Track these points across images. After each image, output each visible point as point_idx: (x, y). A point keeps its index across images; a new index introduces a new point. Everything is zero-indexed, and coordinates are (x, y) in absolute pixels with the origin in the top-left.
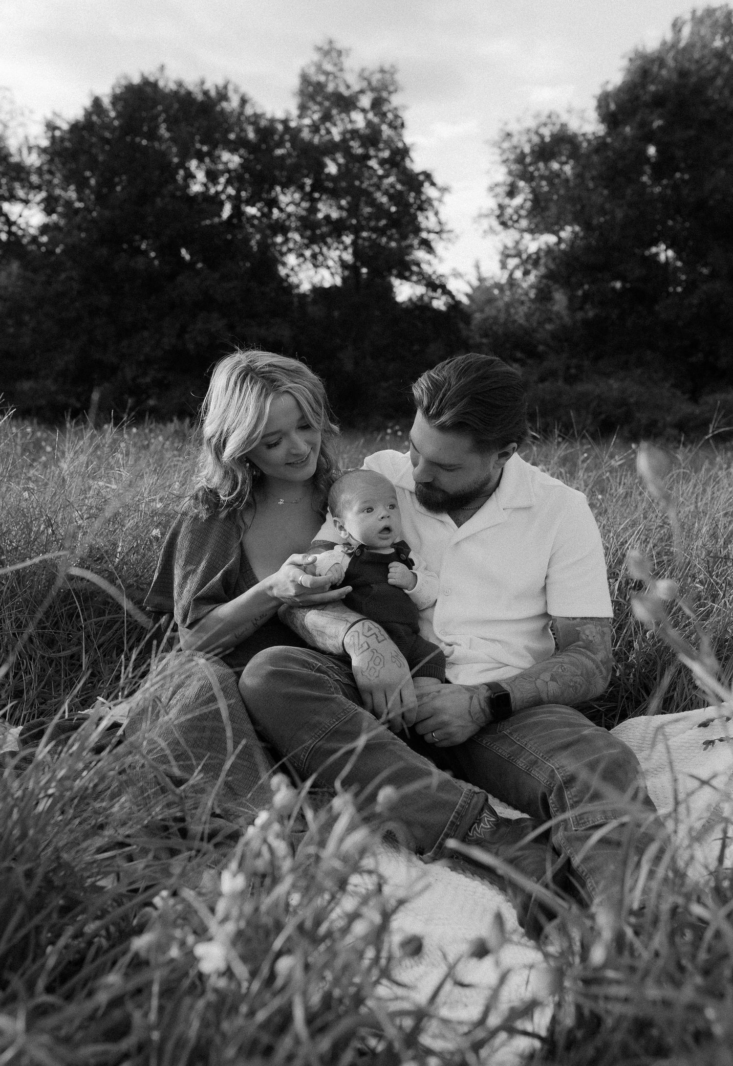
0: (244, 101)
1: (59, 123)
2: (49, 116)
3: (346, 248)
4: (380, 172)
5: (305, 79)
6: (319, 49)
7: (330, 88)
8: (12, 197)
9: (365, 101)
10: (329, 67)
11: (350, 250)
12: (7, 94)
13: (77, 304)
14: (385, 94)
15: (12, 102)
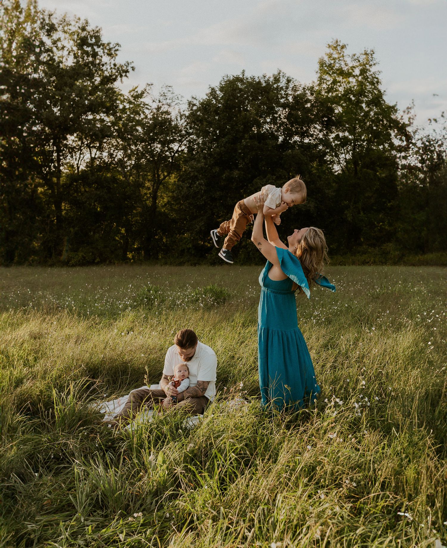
0: (289, 81)
1: (195, 102)
2: (190, 99)
3: (348, 152)
4: (367, 109)
5: (322, 64)
6: (329, 46)
7: (337, 66)
8: (173, 141)
9: (357, 72)
10: (336, 56)
11: (351, 152)
12: (170, 89)
14: (368, 67)
15: (173, 93)
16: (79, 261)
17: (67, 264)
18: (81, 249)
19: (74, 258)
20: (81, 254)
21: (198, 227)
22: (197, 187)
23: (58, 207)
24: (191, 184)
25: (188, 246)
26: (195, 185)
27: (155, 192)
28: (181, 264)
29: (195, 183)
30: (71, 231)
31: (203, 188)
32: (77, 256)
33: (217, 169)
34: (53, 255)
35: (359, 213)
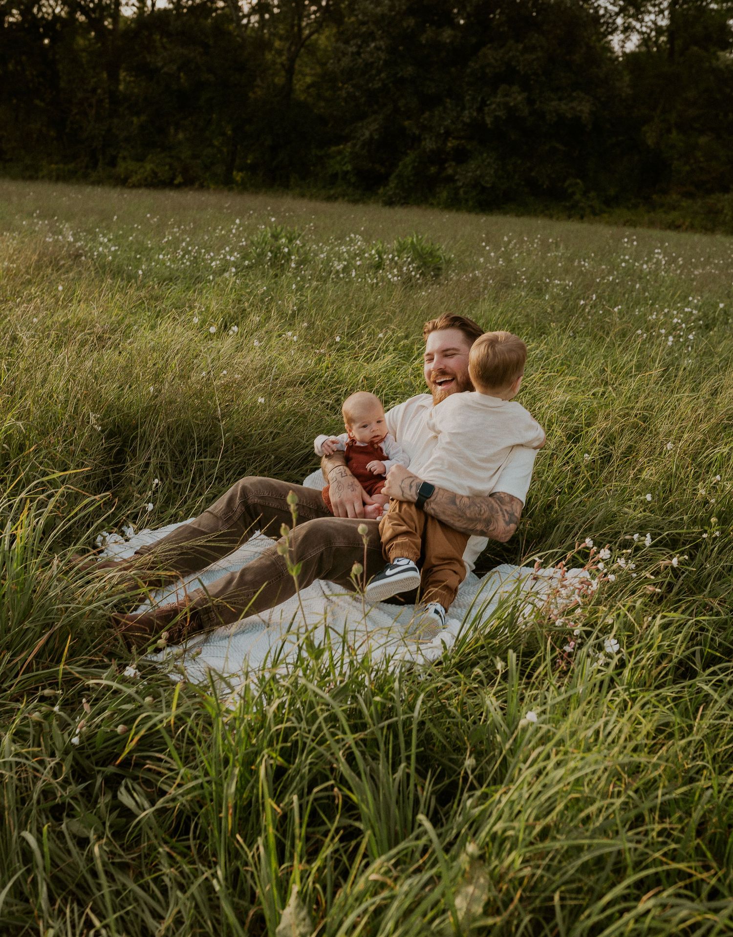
3: (661, 12)
11: (666, 13)
13: (383, 75)
16: (146, 179)
17: (122, 182)
18: (150, 156)
19: (136, 173)
20: (149, 166)
21: (367, 134)
22: (371, 53)
23: (114, 77)
24: (360, 47)
25: (345, 168)
26: (368, 49)
27: (292, 60)
28: (330, 199)
29: (368, 46)
30: (132, 122)
31: (383, 56)
32: (142, 170)
33: (411, 22)
34: (100, 164)
35: (669, 131)
